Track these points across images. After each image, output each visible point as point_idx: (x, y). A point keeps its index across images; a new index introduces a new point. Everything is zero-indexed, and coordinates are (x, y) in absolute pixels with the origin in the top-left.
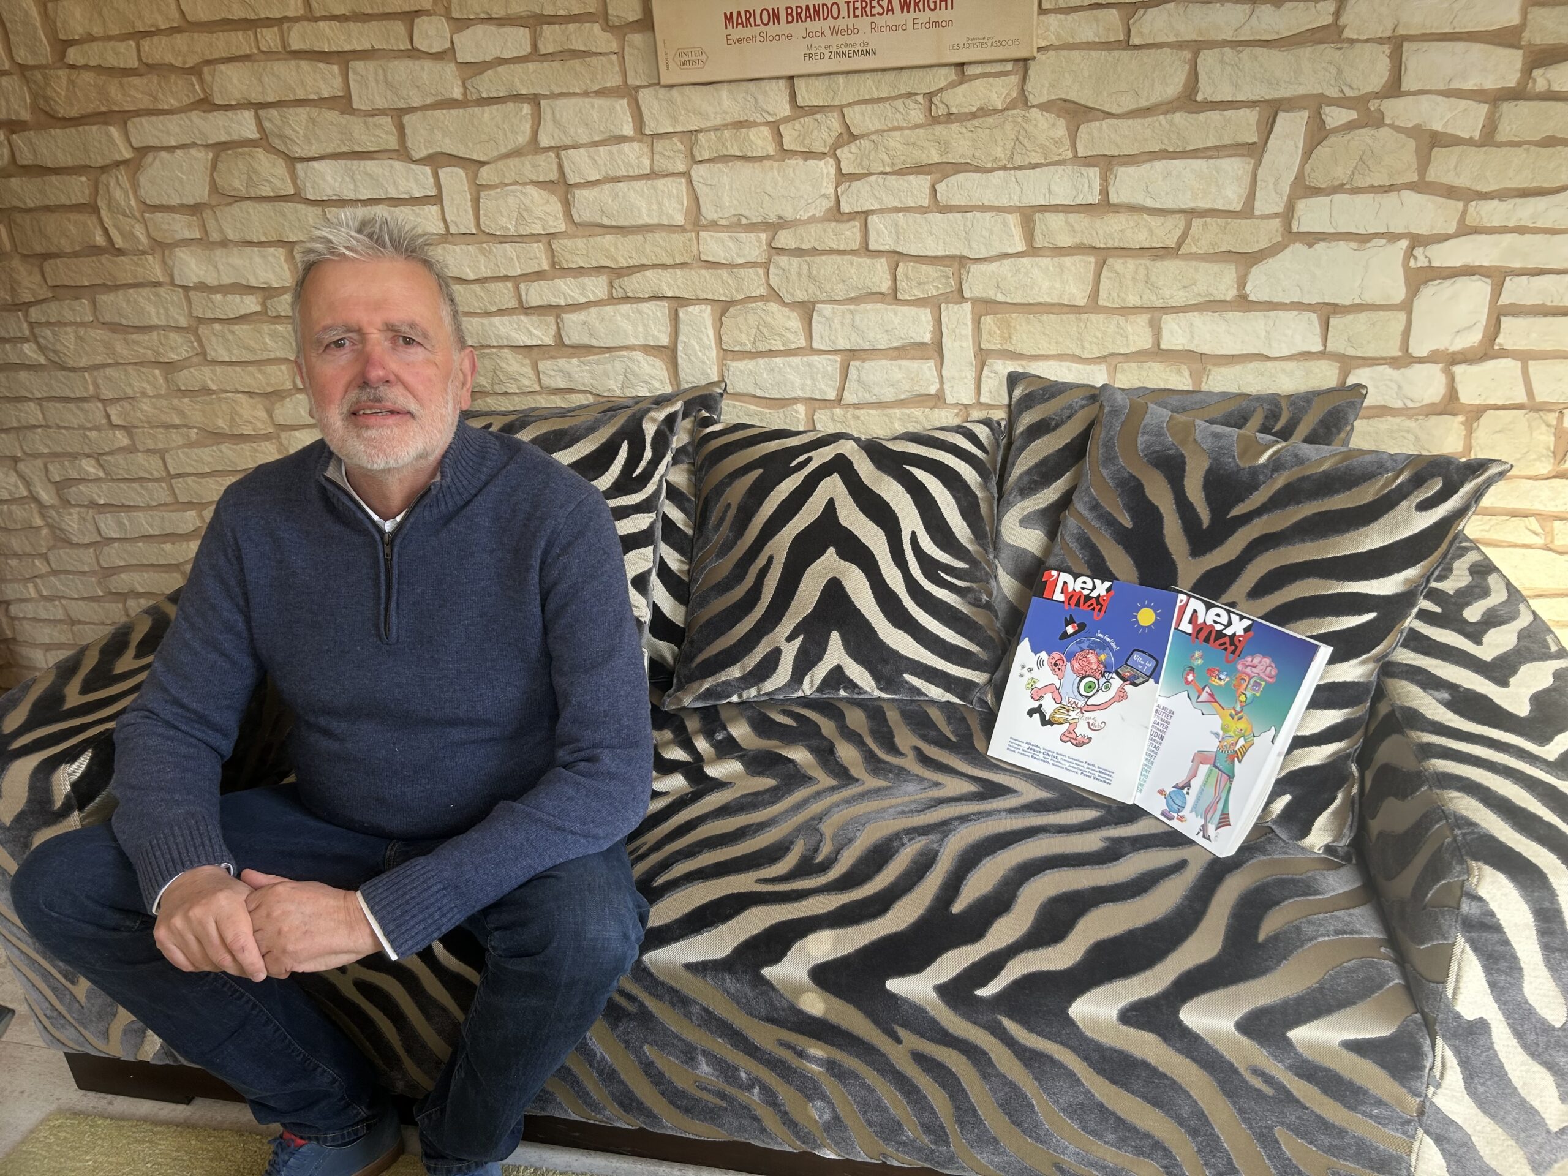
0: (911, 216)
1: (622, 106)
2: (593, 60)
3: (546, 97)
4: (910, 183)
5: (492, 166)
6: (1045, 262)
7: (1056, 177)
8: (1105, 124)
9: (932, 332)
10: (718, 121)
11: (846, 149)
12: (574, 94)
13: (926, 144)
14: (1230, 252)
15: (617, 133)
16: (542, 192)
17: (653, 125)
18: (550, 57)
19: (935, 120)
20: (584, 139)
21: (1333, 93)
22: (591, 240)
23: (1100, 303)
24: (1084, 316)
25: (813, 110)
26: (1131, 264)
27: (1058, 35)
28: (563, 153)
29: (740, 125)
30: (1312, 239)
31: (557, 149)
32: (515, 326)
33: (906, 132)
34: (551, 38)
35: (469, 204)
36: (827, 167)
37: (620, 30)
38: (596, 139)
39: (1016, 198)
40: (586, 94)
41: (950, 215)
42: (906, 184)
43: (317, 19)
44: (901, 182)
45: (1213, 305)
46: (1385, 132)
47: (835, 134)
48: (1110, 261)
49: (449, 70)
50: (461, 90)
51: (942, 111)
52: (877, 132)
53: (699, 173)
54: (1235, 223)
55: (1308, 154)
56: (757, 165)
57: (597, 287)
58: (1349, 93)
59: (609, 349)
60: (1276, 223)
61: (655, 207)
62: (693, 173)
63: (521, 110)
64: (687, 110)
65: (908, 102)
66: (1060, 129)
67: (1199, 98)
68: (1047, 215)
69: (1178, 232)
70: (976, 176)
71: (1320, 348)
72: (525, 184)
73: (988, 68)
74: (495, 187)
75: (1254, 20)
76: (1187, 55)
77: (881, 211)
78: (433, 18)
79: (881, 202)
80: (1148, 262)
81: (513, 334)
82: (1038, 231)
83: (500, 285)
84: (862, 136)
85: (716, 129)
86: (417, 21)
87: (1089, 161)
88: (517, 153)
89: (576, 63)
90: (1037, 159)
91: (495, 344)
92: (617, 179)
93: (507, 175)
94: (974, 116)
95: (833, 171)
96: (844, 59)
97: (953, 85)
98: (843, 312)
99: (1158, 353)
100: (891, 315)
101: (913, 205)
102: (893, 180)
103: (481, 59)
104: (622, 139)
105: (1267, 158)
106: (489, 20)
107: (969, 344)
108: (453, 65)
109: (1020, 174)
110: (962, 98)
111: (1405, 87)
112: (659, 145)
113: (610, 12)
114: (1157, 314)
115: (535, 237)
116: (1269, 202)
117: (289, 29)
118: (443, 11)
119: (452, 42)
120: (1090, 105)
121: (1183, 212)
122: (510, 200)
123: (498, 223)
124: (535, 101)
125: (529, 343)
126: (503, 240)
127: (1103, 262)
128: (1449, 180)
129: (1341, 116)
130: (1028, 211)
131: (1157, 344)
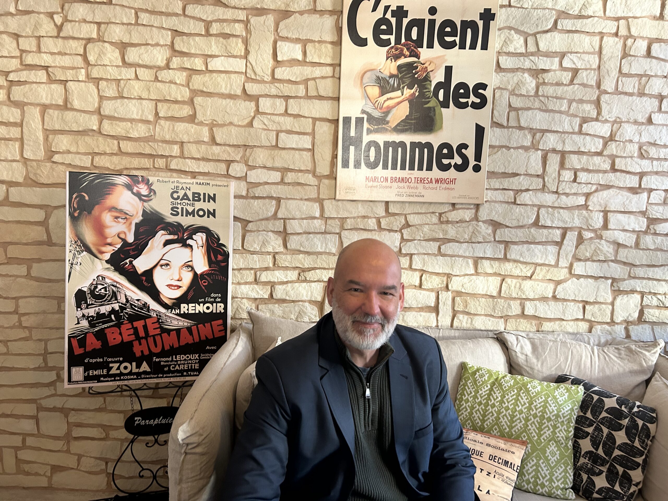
0: (430, 257)
1: (316, 206)
2: (307, 187)
3: (283, 199)
4: (431, 244)
5: (255, 223)
6: (481, 278)
7: (488, 247)
8: (506, 230)
9: (435, 302)
10: (356, 215)
11: (406, 230)
12: (296, 199)
13: (438, 231)
14: (550, 280)
15: (313, 215)
16: (275, 235)
17: (328, 214)
18: (289, 184)
19: (442, 223)
20: (298, 217)
21: (585, 227)
22: (294, 256)
23: (502, 295)
24: (495, 300)
25: (394, 214)
26: (514, 281)
27: (491, 197)
28: (287, 221)
29: (364, 217)
30: (579, 277)
31: (285, 219)
32: (251, 289)
33: (431, 226)
34: (290, 177)
35: (241, 237)
36: (397, 236)
37: (320, 178)
38: (303, 217)
39: (471, 254)
40: (301, 199)
41: (446, 258)
43: (185, 158)
44: (428, 244)
45: (544, 299)
46: (603, 242)
47: (402, 224)
48: (506, 279)
49: (243, 184)
50: (246, 192)
51: (445, 219)
52: (419, 225)
53: (345, 233)
54: (552, 269)
55: (577, 247)
56: (369, 232)
57: (293, 275)
58: (591, 228)
59: (293, 301)
60: (566, 270)
61: (324, 245)
62: (342, 233)
63: (271, 203)
64: (344, 210)
65: (432, 215)
66: (490, 231)
67: (540, 224)
68: (483, 261)
69: (531, 271)
70: (457, 244)
71: (582, 317)
72: (268, 231)
73: (464, 206)
74: (254, 231)
75: (559, 200)
76: (536, 209)
77: (418, 254)
78: (240, 164)
79: (418, 250)
80: (520, 281)
81: (250, 293)
82: (479, 266)
83: (248, 271)
84: (413, 226)
85: (354, 218)
86: (232, 164)
87: (500, 242)
88: (267, 219)
89: (299, 188)
90: (481, 240)
91: (240, 297)
92: (310, 233)
93: (261, 227)
94: (457, 222)
95: (400, 238)
96: (411, 198)
97: (450, 211)
99: (523, 316)
100: (419, 294)
101: (431, 253)
102: (424, 243)
103: (258, 181)
104: (315, 218)
105: (563, 247)
106: (265, 167)
107: (450, 308)
108: (245, 183)
109: (474, 245)
110: (454, 216)
111: (609, 227)
112: (329, 222)
113: (317, 170)
114: (523, 301)
115: (269, 253)
116: (564, 263)
117: (171, 161)
118: (244, 162)
119: (246, 174)
120: (501, 222)
121: (533, 263)
122: (260, 237)
123: (252, 246)
124: (278, 200)
125: (257, 297)
126: (253, 253)
127: (503, 280)
128: (625, 260)
129: (588, 235)
130: (476, 259)
131: (523, 312)
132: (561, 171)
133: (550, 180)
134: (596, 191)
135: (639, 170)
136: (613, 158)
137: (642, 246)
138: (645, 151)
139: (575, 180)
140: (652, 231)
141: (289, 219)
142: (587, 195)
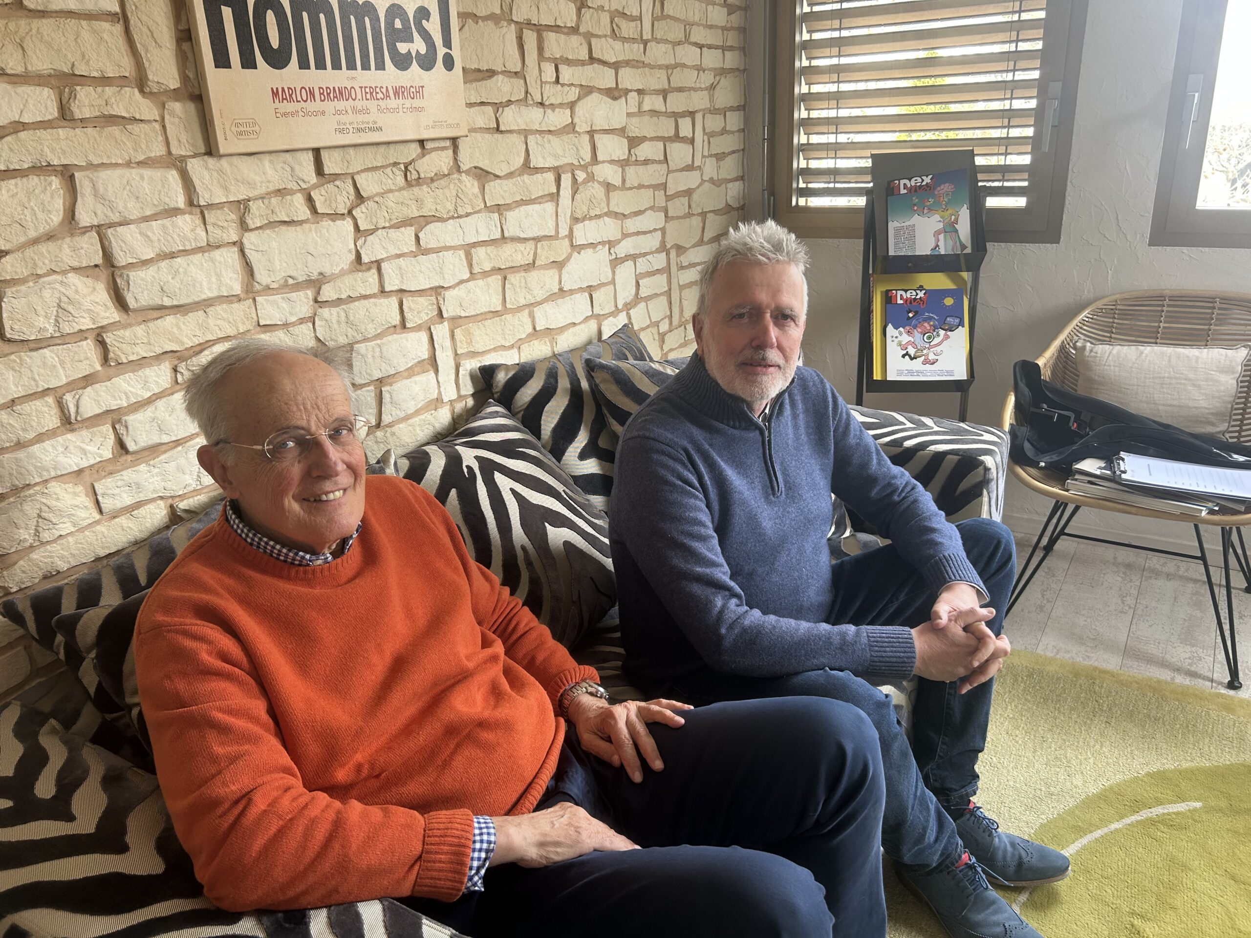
0: (407, 260)
1: (173, 176)
2: (135, 128)
3: (80, 168)
4: (403, 234)
5: (18, 255)
6: (480, 282)
7: (479, 221)
8: (497, 183)
9: (430, 349)
10: (263, 190)
11: (358, 209)
12: (116, 165)
13: (410, 202)
14: (554, 262)
15: (169, 205)
16: (85, 279)
17: (207, 196)
18: (86, 122)
19: (409, 184)
20: (135, 214)
21: (577, 163)
22: (151, 324)
23: (508, 306)
24: (502, 317)
25: (335, 177)
26: (518, 276)
28: (109, 232)
29: (281, 192)
30: (580, 248)
31: (100, 230)
32: (61, 449)
33: (396, 194)
36: (348, 226)
37: (160, 98)
38: (148, 213)
39: (461, 239)
40: (128, 164)
41: (430, 256)
42: (400, 234)
44: (398, 233)
45: (552, 297)
46: (595, 184)
47: (351, 198)
48: (509, 276)
51: (415, 176)
52: (377, 194)
53: (251, 240)
54: (553, 243)
55: (573, 199)
56: (298, 228)
57: (160, 377)
58: (582, 163)
60: (566, 242)
61: (214, 280)
62: (245, 241)
63: (50, 184)
64: (237, 180)
65: (394, 169)
66: (476, 188)
67: (532, 166)
68: (477, 249)
69: (533, 253)
70: (439, 224)
71: (591, 313)
72: (64, 273)
73: (437, 145)
74: (22, 281)
75: (546, 118)
76: (523, 138)
77: (388, 258)
79: (387, 250)
80: (523, 274)
81: (61, 459)
82: (474, 262)
83: (38, 403)
84: (369, 198)
85: (263, 197)
87: (492, 209)
88: (50, 237)
89: (115, 130)
90: (469, 209)
91: (38, 480)
92: (172, 256)
93: (40, 264)
95: (351, 228)
96: (362, 134)
97: (419, 157)
98: (373, 348)
99: (536, 333)
100: (404, 341)
101: (407, 251)
102: (392, 233)
105: (560, 202)
107: (450, 354)
109: (461, 220)
110: (426, 166)
111: (598, 159)
112: (212, 216)
113: (149, 76)
114: (531, 308)
115: (81, 335)
116: (564, 228)
121: (533, 239)
122: (47, 293)
123: (31, 326)
124: (67, 175)
125: (84, 464)
126: (37, 345)
127: (505, 278)
128: (616, 210)
129: (581, 176)
130: (467, 248)
131: (534, 328)
132: (542, 64)
133: (533, 83)
134: (579, 99)
135: (613, 60)
136: (589, 37)
137: (628, 185)
138: (617, 25)
139: (557, 81)
140: (634, 159)
141: (111, 225)
142: (572, 105)
